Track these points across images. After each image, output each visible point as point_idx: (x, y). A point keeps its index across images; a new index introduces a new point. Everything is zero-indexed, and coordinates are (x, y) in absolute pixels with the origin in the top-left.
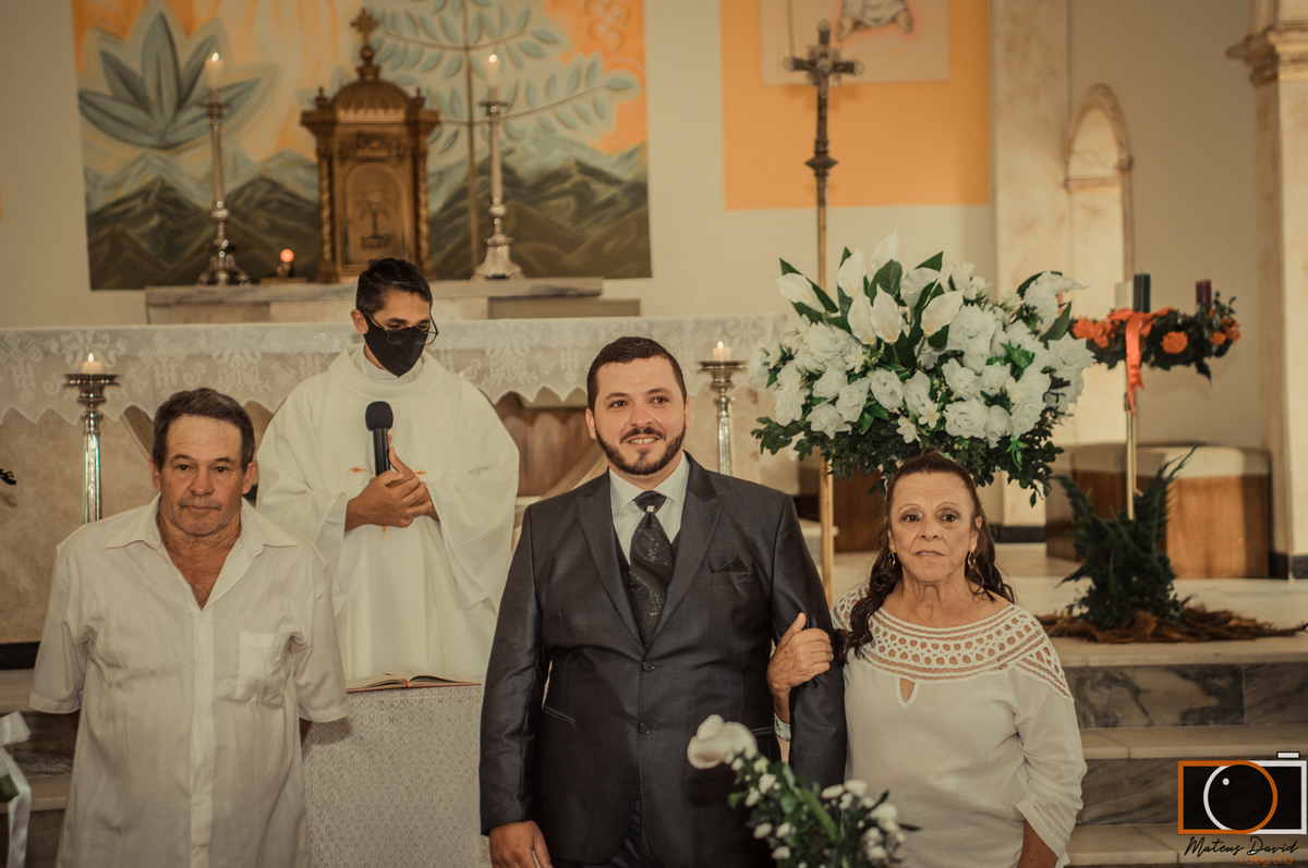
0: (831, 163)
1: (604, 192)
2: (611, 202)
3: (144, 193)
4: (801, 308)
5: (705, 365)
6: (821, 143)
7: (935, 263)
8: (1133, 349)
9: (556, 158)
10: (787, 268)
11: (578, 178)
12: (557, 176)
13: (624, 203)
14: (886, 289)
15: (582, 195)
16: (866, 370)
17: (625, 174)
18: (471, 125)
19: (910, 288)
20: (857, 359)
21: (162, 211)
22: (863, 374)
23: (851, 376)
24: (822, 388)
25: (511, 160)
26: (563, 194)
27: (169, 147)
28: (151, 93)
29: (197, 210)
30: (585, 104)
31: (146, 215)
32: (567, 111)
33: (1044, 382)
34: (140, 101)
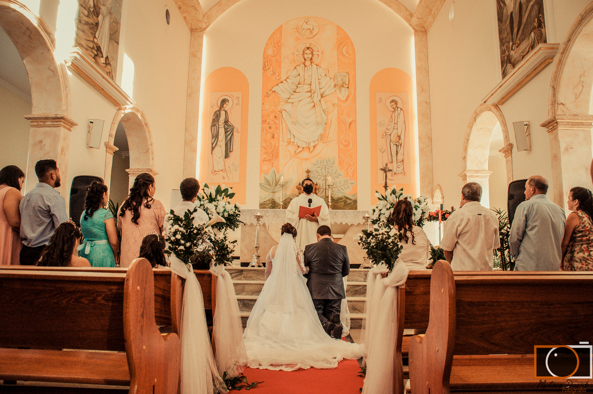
0: (388, 186)
1: (349, 202)
2: (350, 203)
3: (269, 200)
4: (379, 199)
5: (364, 217)
6: (386, 183)
7: (402, 190)
8: (440, 218)
9: (340, 195)
10: (377, 192)
11: (345, 199)
12: (341, 199)
13: (353, 204)
14: (394, 194)
15: (345, 202)
16: (390, 208)
17: (353, 198)
18: (326, 189)
19: (398, 194)
20: (388, 206)
21: (272, 203)
22: (389, 209)
23: (387, 209)
24: (382, 212)
25: (332, 195)
26: (341, 202)
27: (274, 192)
28: (271, 184)
29: (278, 203)
30: (346, 186)
31: (269, 204)
32: (343, 187)
33: (421, 212)
34: (270, 185)
